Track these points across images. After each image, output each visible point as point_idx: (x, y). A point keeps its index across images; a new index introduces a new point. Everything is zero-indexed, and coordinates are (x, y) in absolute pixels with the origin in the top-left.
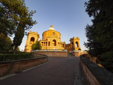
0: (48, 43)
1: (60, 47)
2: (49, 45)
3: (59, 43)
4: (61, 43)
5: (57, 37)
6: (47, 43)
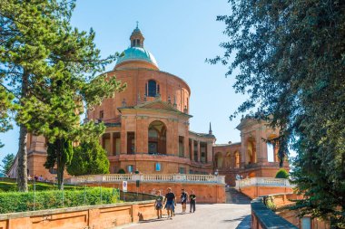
0: (125, 139)
1: (188, 160)
4: (193, 138)
6: (117, 136)
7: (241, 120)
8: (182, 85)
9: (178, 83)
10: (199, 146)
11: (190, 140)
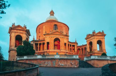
0: (46, 45)
1: (68, 51)
2: (48, 48)
3: (65, 44)
4: (70, 44)
5: (61, 33)
6: (44, 44)
7: (87, 36)
8: (66, 26)
9: (64, 25)
10: (72, 46)
11: (69, 44)
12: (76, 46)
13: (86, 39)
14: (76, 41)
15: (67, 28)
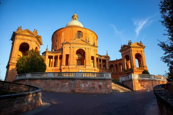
0: (64, 58)
1: (96, 68)
2: (67, 64)
3: (93, 58)
5: (87, 42)
7: (121, 47)
8: (93, 34)
9: (91, 33)
10: (102, 61)
11: (97, 58)
12: (107, 61)
13: (121, 51)
14: (107, 54)
15: (95, 36)
